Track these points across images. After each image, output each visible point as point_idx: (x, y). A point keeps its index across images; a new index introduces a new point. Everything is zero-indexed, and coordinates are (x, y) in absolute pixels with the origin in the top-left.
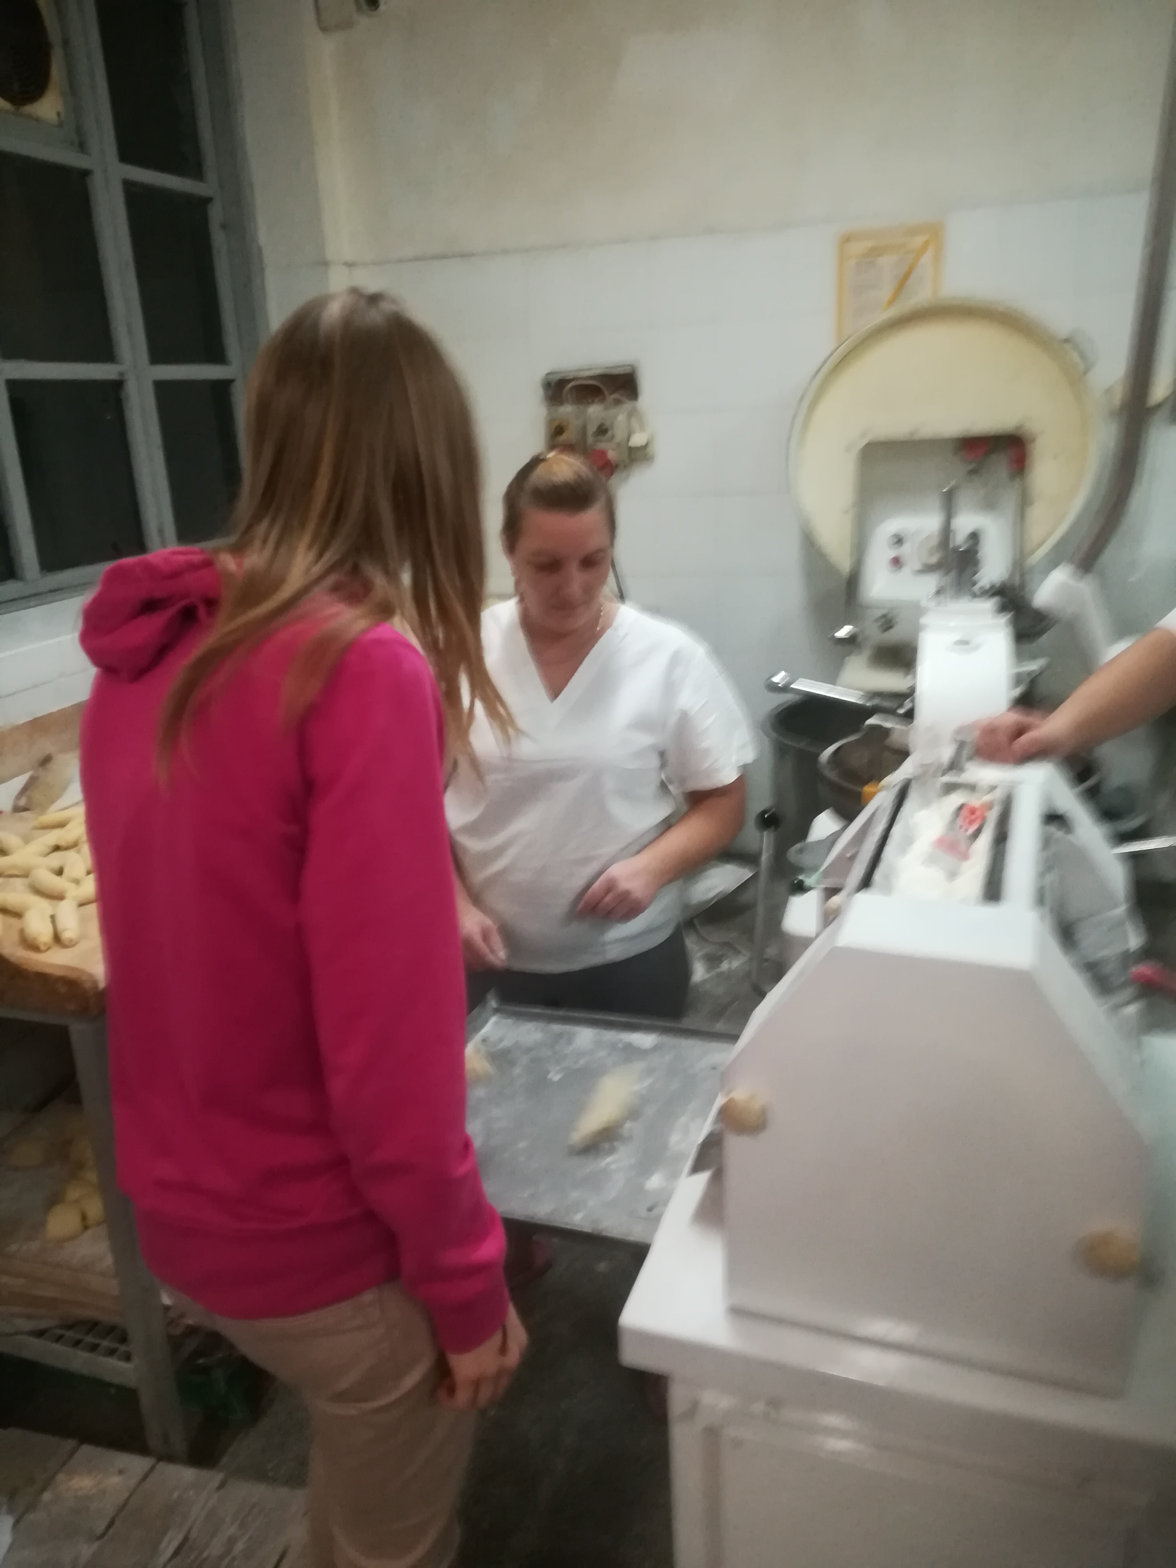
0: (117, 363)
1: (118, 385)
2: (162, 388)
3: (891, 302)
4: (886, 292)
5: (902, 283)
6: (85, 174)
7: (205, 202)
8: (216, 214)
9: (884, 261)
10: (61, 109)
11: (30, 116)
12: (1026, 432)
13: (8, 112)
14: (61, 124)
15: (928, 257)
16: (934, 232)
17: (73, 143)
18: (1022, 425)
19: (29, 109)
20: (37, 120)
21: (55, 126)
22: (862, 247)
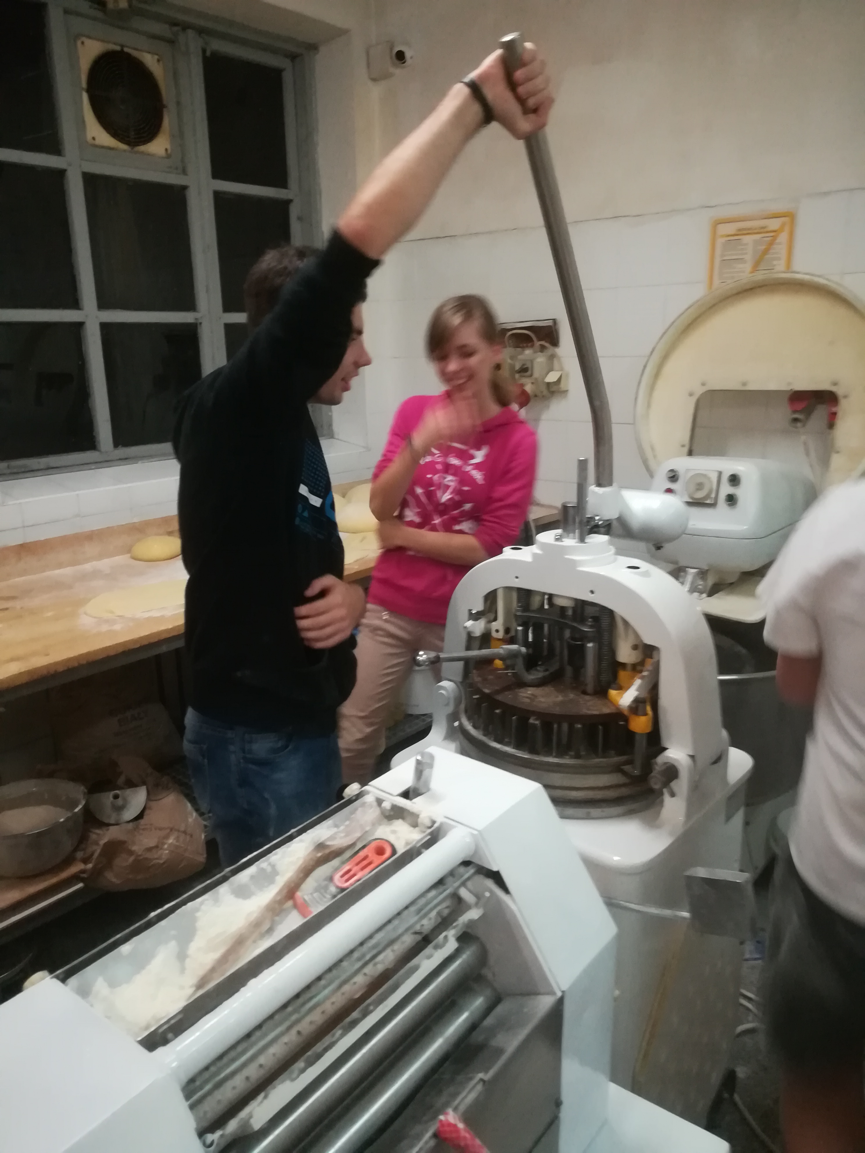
0: (196, 312)
2: (232, 328)
4: (748, 264)
5: (761, 258)
8: (294, 211)
9: (748, 239)
10: (168, 147)
11: (142, 153)
12: (839, 391)
13: (125, 151)
14: (168, 156)
15: (783, 238)
16: (790, 217)
17: (177, 168)
18: (835, 384)
19: (142, 148)
20: (149, 154)
21: (163, 158)
22: (730, 229)
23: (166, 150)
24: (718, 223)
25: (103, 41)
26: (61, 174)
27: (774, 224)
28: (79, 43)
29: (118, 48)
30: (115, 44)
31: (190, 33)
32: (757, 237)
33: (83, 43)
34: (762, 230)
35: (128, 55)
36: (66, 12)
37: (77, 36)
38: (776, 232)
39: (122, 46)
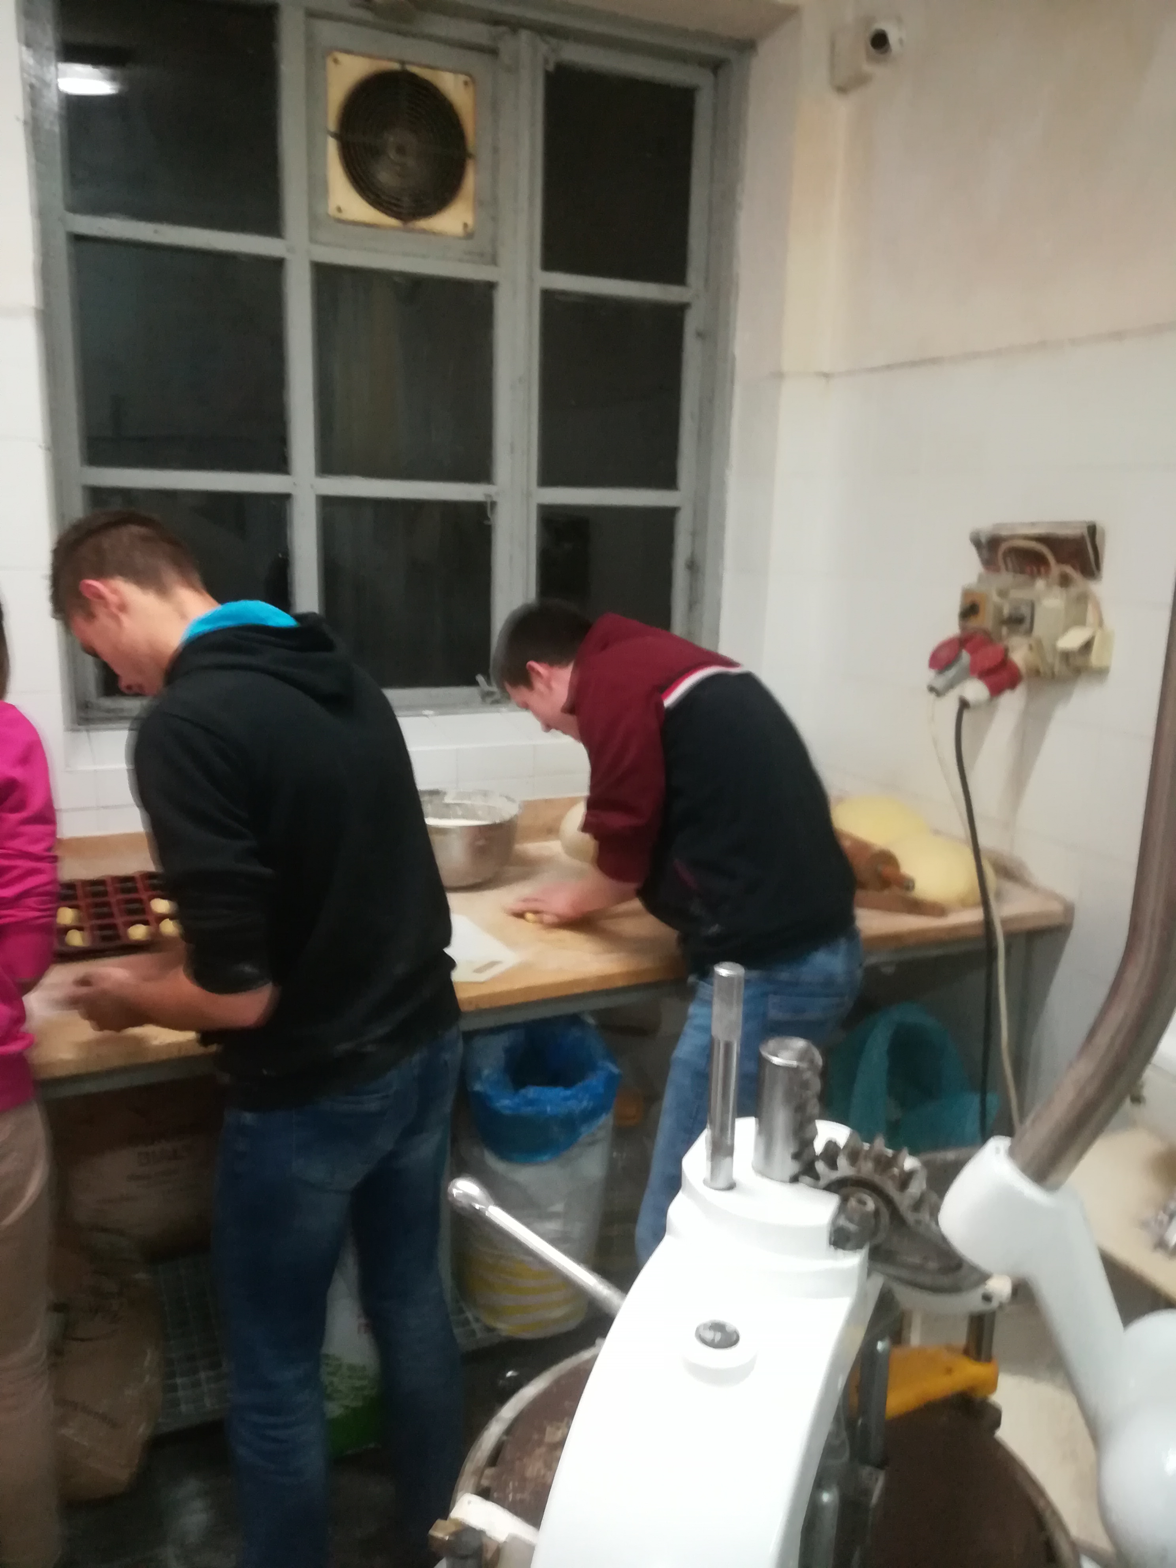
0: (490, 484)
6: (490, 287)
7: (680, 308)
8: (692, 323)
10: (470, 221)
11: (424, 231)
13: (393, 228)
14: (469, 235)
17: (482, 255)
19: (424, 224)
20: (434, 233)
21: (460, 238)
23: (465, 225)
25: (370, 56)
26: (277, 265)
28: (330, 63)
29: (395, 66)
30: (390, 59)
31: (525, 35)
33: (336, 61)
35: (413, 76)
36: (312, 14)
37: (329, 51)
39: (403, 63)
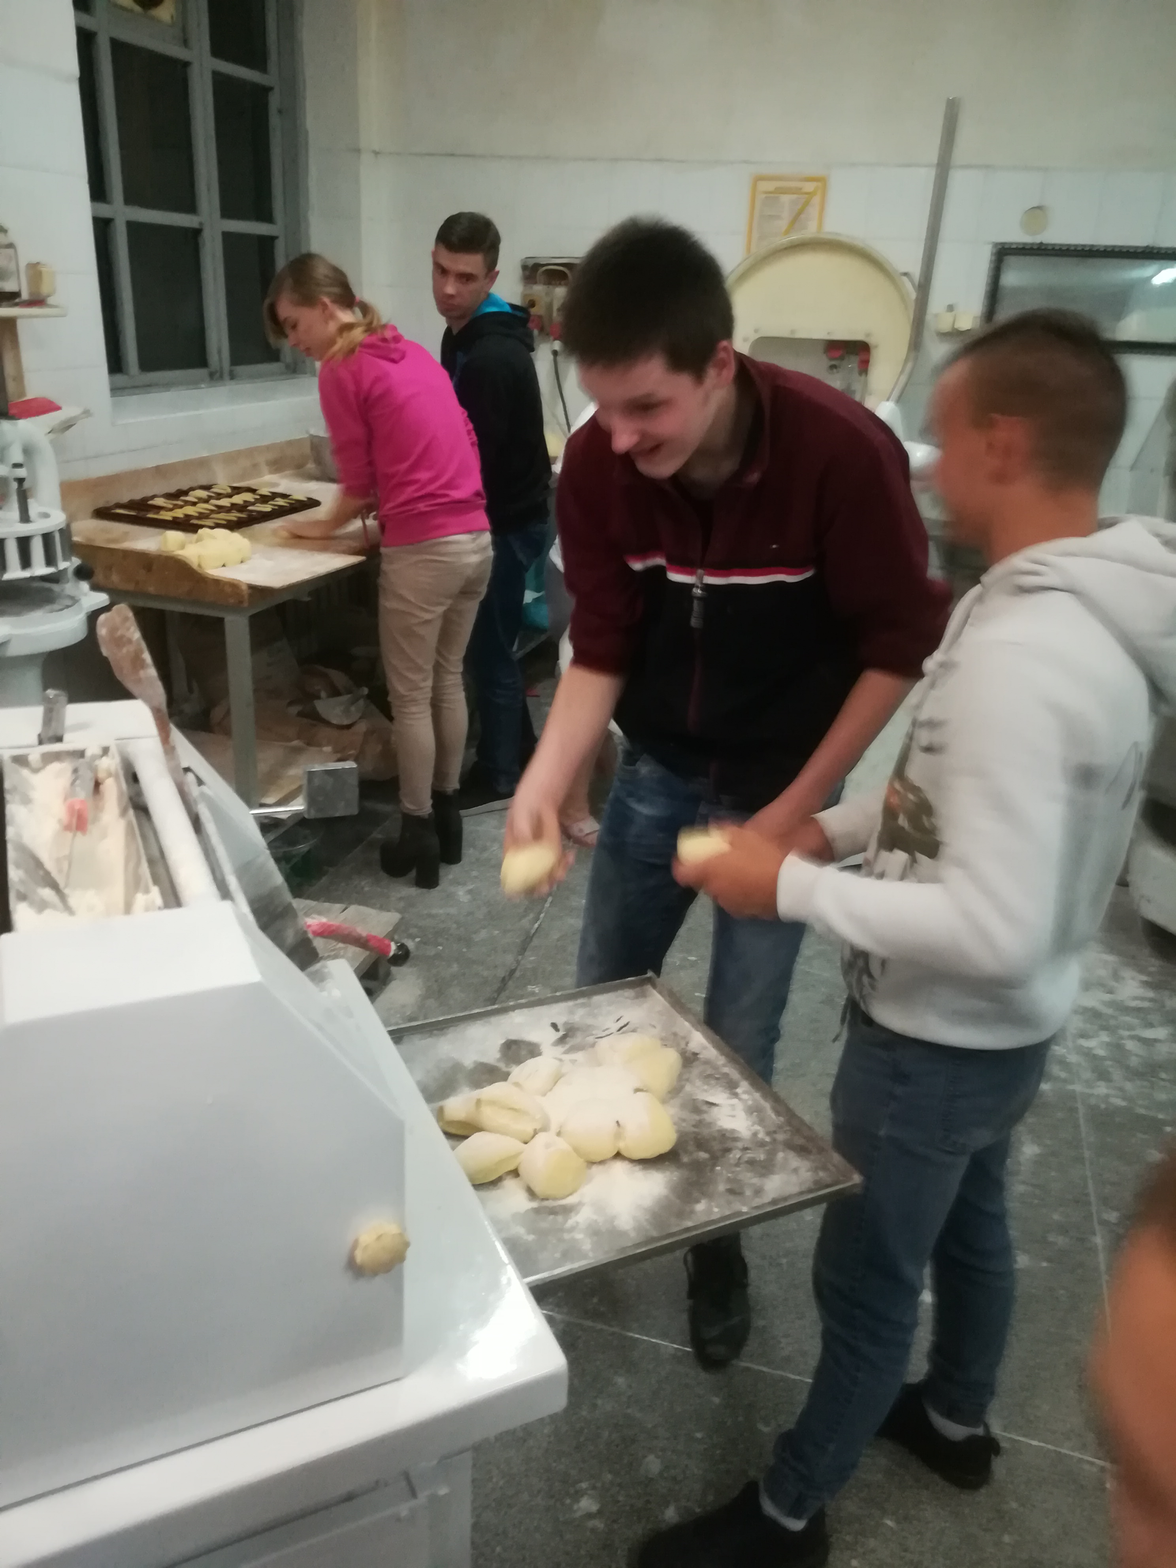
0: (198, 215)
1: (196, 233)
2: (228, 238)
3: (787, 232)
4: (783, 224)
5: (796, 219)
6: (186, 64)
7: (266, 90)
8: (274, 101)
9: (786, 199)
10: (172, 13)
11: (153, 18)
12: (871, 341)
13: (139, 14)
14: (173, 24)
15: (816, 200)
16: (822, 181)
17: (180, 40)
18: (868, 335)
19: (152, 12)
20: (158, 20)
21: (169, 25)
22: (770, 186)
23: (172, 17)
24: (759, 179)
27: (809, 187)
32: (795, 196)
34: (797, 191)
38: (811, 194)
